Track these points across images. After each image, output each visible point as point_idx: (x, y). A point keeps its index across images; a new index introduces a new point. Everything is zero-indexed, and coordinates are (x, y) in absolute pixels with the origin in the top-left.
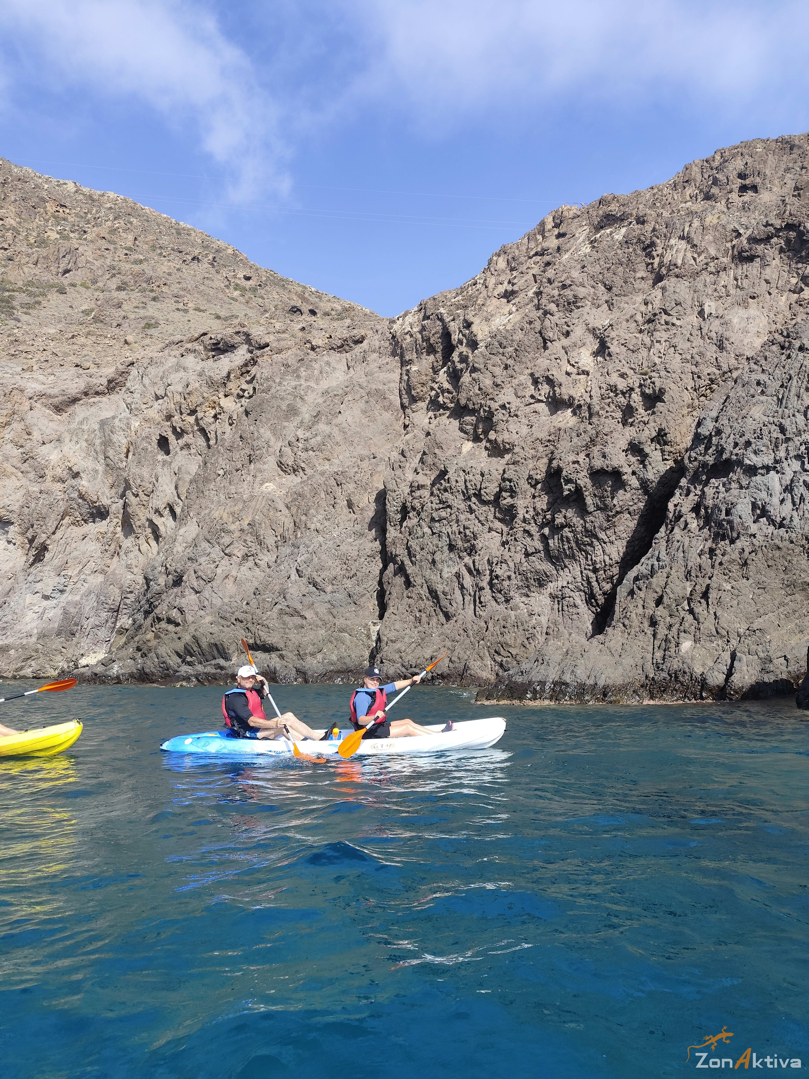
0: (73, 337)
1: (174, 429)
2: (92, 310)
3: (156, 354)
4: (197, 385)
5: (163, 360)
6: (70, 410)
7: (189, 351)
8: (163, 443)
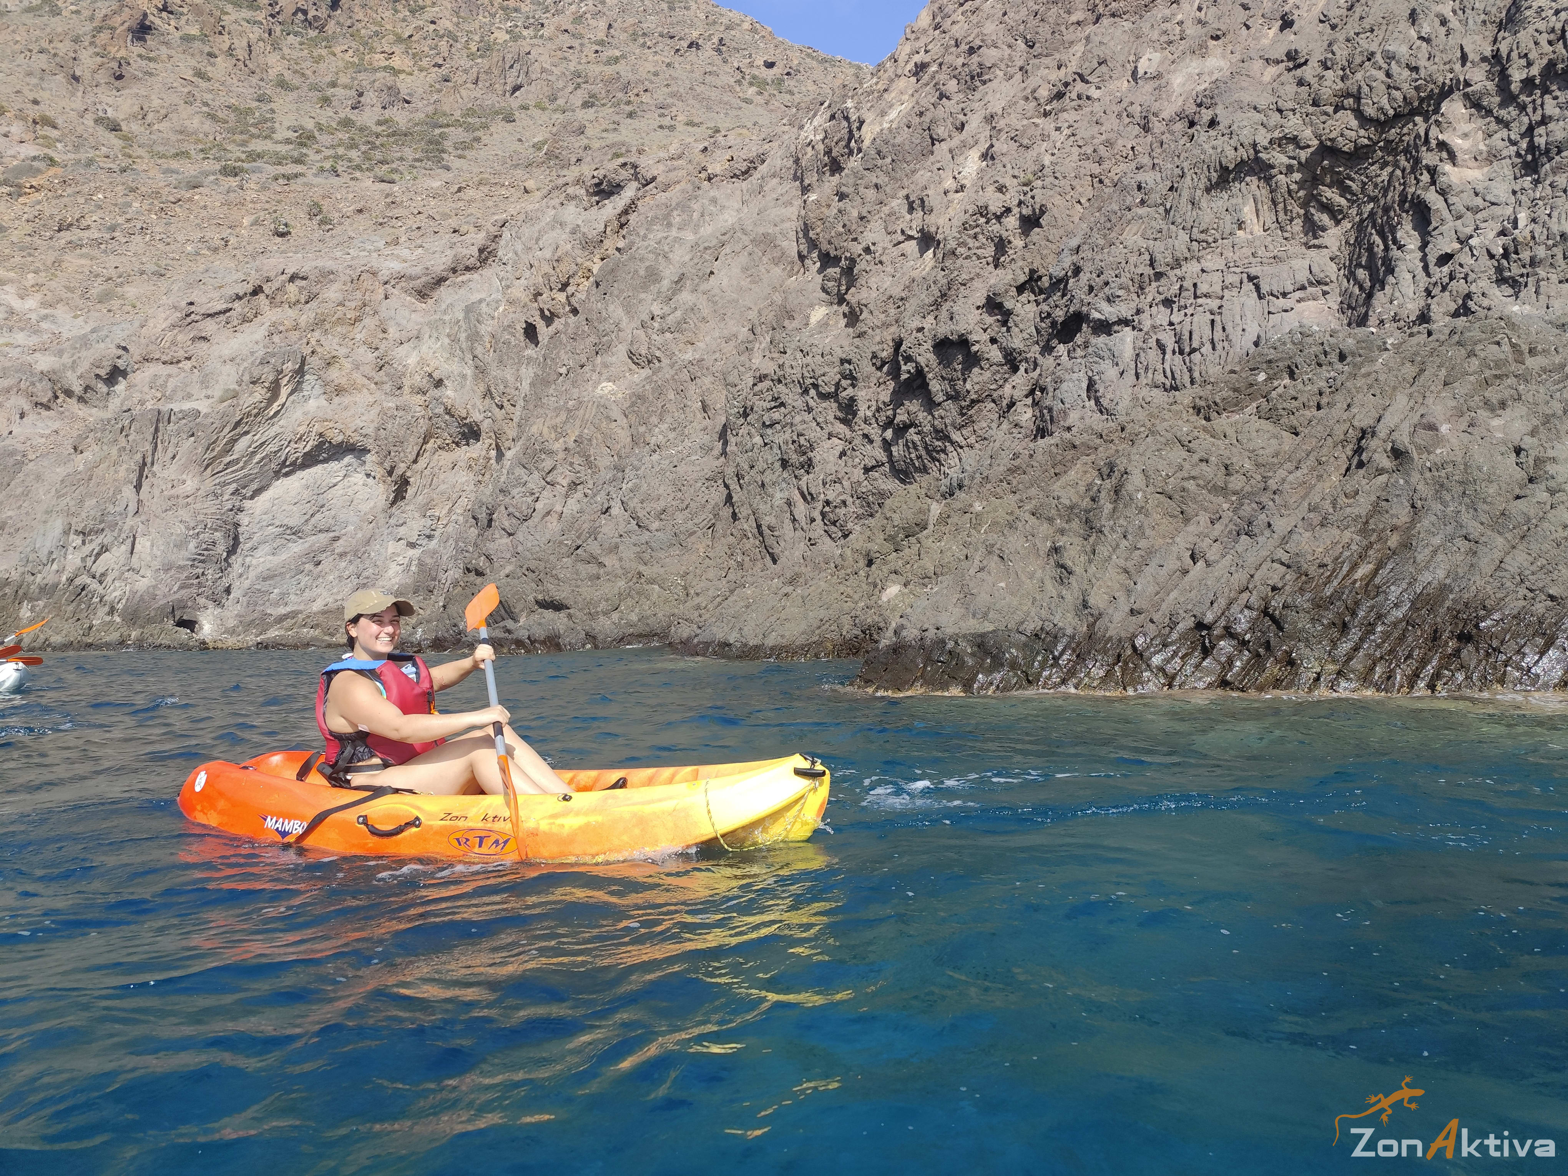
0: (460, 190)
1: (542, 310)
2: (545, 142)
3: (531, 207)
4: (569, 246)
5: (539, 214)
6: (436, 294)
7: (570, 198)
8: (530, 332)
